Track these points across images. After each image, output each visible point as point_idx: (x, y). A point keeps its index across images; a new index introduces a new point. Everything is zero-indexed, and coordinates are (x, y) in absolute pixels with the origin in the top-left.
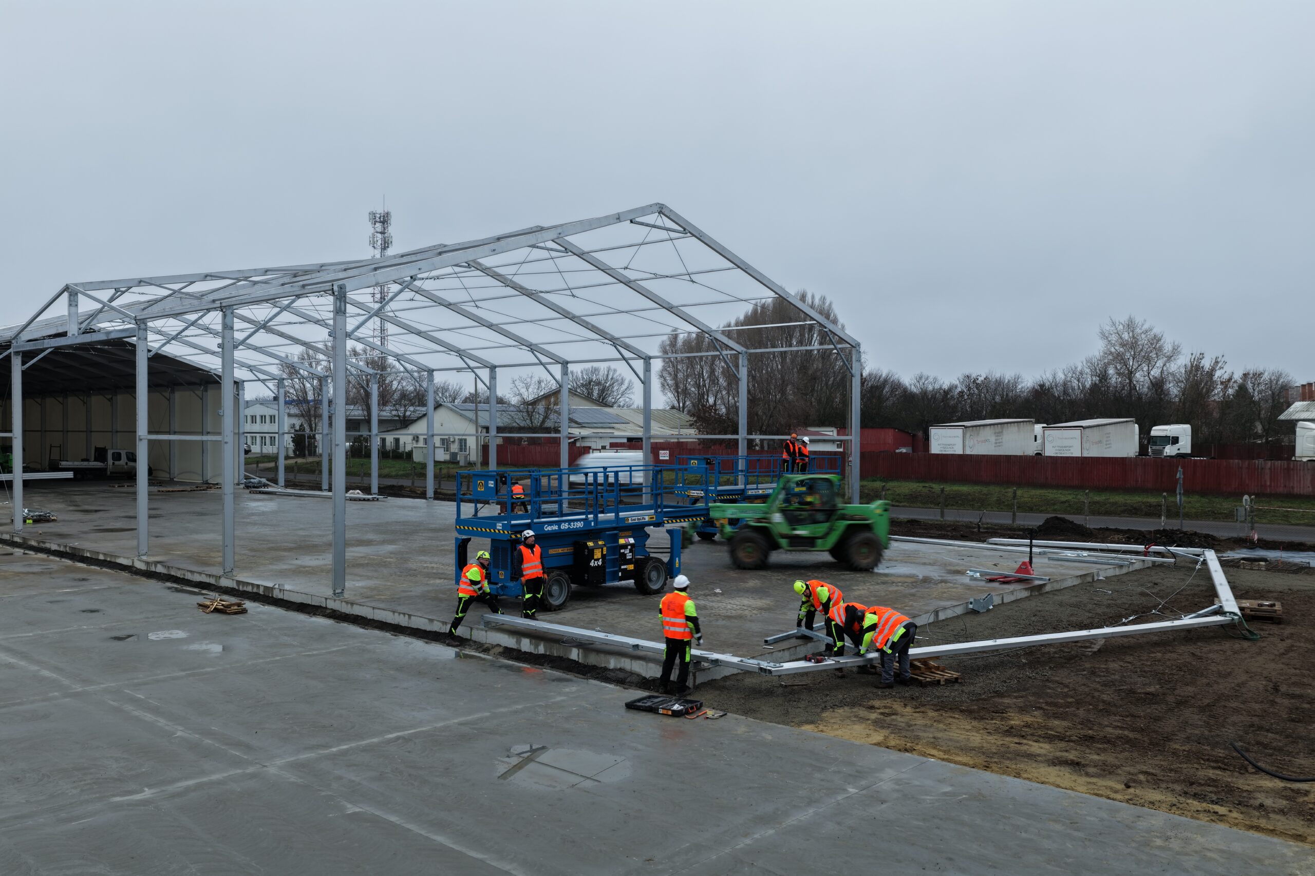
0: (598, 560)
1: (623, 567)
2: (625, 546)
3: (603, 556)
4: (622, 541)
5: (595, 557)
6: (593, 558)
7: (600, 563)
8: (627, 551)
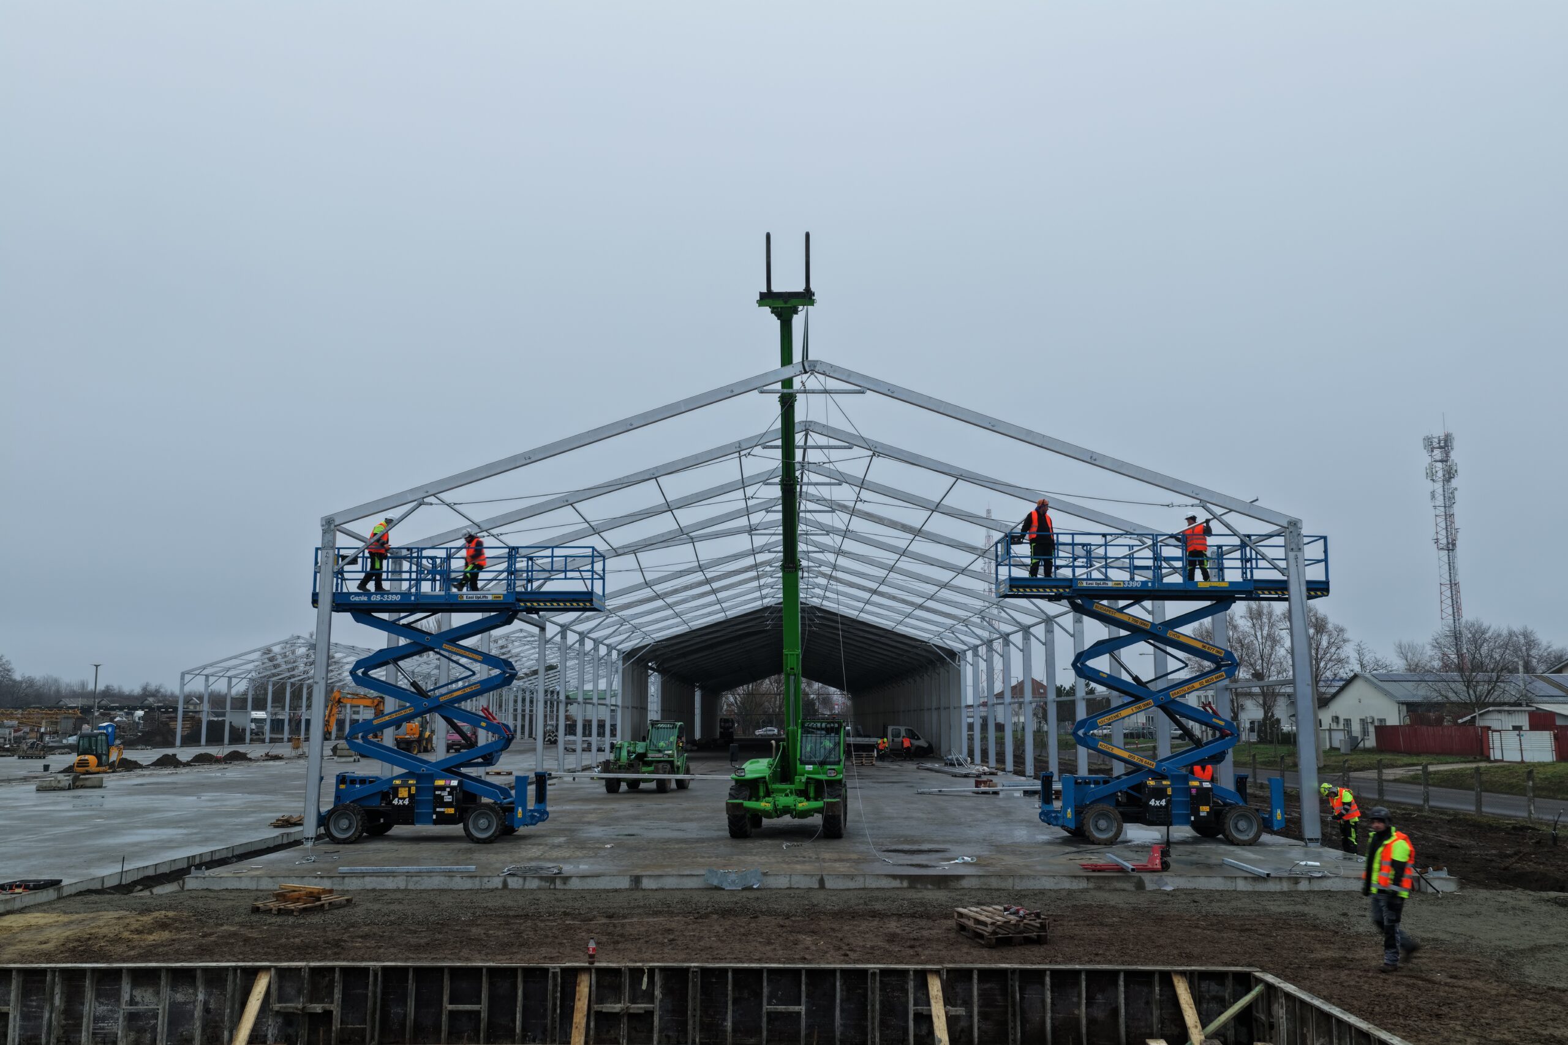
0: (404, 799)
1: (438, 810)
2: (443, 788)
3: (411, 796)
4: (440, 783)
5: (400, 796)
6: (397, 796)
7: (406, 802)
8: (445, 794)
